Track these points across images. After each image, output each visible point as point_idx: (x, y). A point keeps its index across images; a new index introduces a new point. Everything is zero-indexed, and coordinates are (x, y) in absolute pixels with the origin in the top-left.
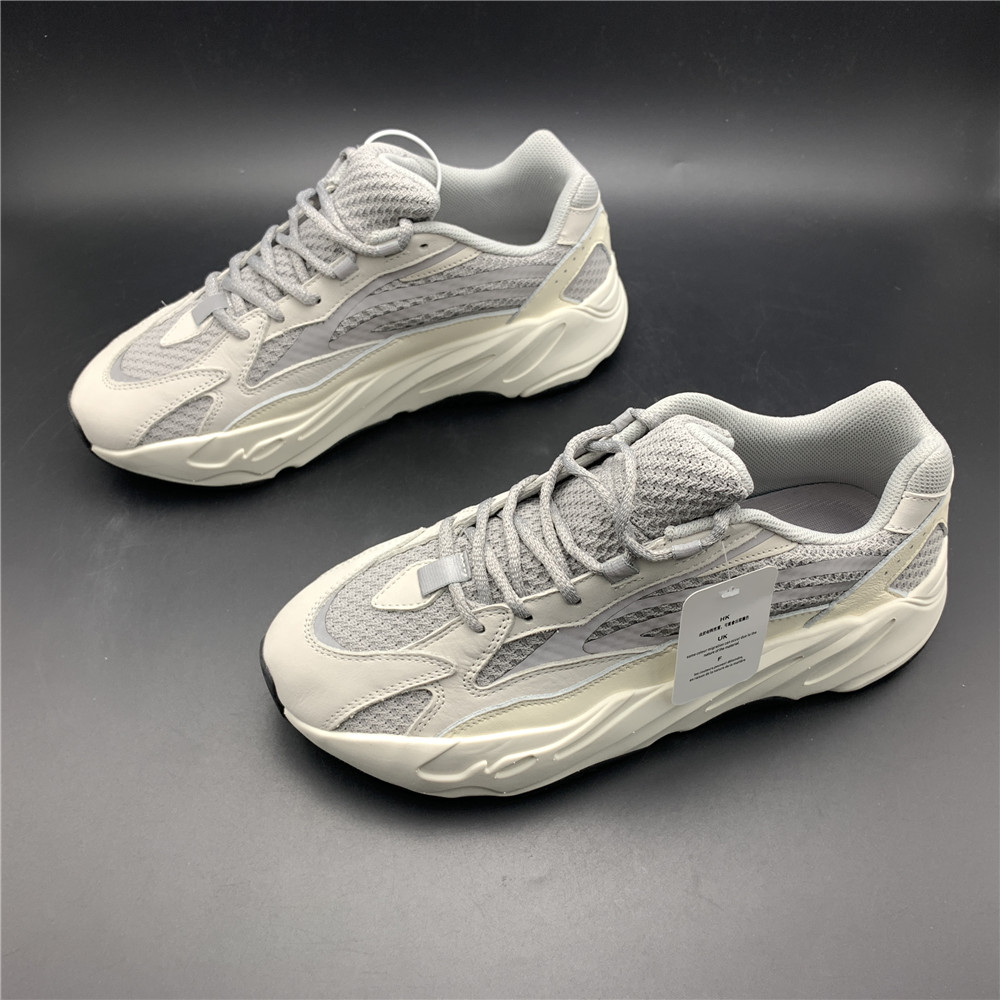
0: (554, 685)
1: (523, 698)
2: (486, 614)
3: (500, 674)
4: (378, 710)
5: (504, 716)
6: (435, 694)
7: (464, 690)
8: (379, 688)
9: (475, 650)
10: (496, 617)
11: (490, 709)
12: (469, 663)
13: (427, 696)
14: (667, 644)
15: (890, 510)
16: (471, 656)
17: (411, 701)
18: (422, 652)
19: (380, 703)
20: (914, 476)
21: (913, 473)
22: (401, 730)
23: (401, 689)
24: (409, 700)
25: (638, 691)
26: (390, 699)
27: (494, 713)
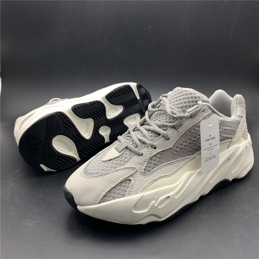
0: (168, 171)
1: (160, 176)
2: (142, 149)
3: (151, 169)
4: (114, 191)
5: (156, 183)
6: (132, 180)
7: (141, 176)
8: (112, 182)
9: (141, 161)
10: (146, 149)
11: (151, 181)
12: (141, 167)
13: (129, 182)
14: (195, 154)
15: (236, 111)
16: (141, 164)
17: (124, 185)
18: (124, 167)
19: (114, 188)
20: (238, 101)
21: (237, 100)
22: (124, 196)
23: (120, 181)
24: (123, 184)
25: (192, 172)
26: (117, 185)
27: (153, 182)
